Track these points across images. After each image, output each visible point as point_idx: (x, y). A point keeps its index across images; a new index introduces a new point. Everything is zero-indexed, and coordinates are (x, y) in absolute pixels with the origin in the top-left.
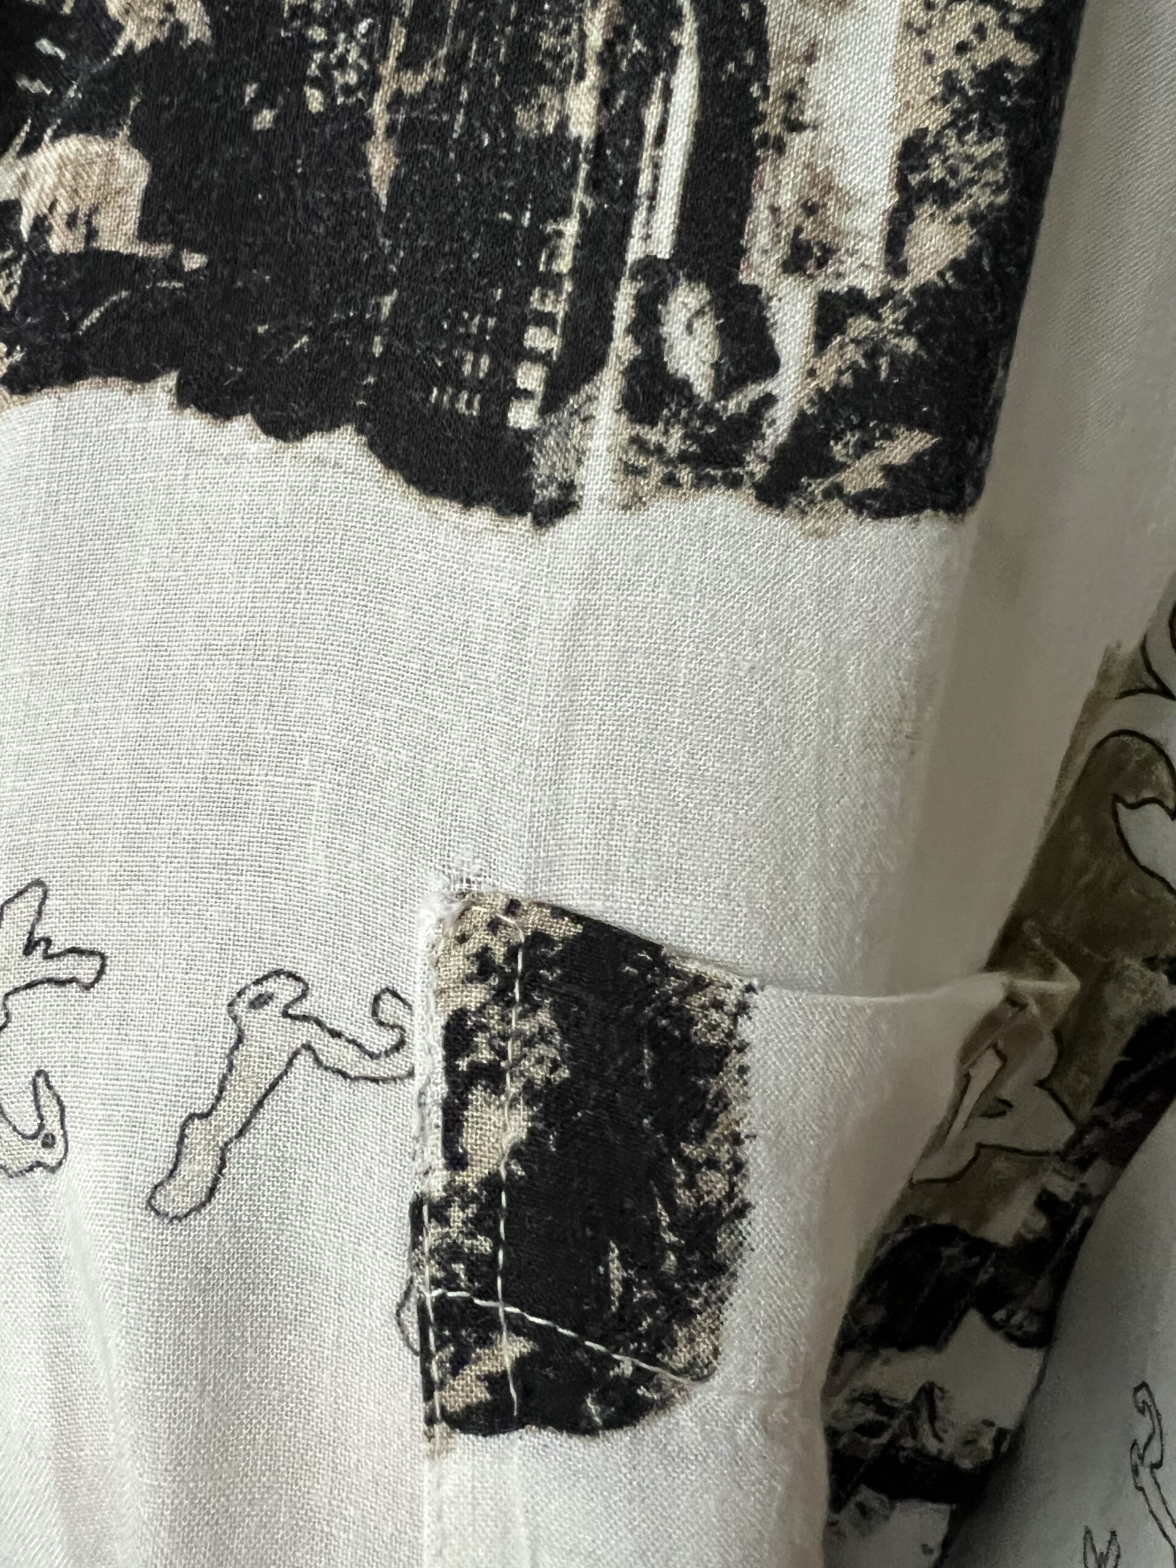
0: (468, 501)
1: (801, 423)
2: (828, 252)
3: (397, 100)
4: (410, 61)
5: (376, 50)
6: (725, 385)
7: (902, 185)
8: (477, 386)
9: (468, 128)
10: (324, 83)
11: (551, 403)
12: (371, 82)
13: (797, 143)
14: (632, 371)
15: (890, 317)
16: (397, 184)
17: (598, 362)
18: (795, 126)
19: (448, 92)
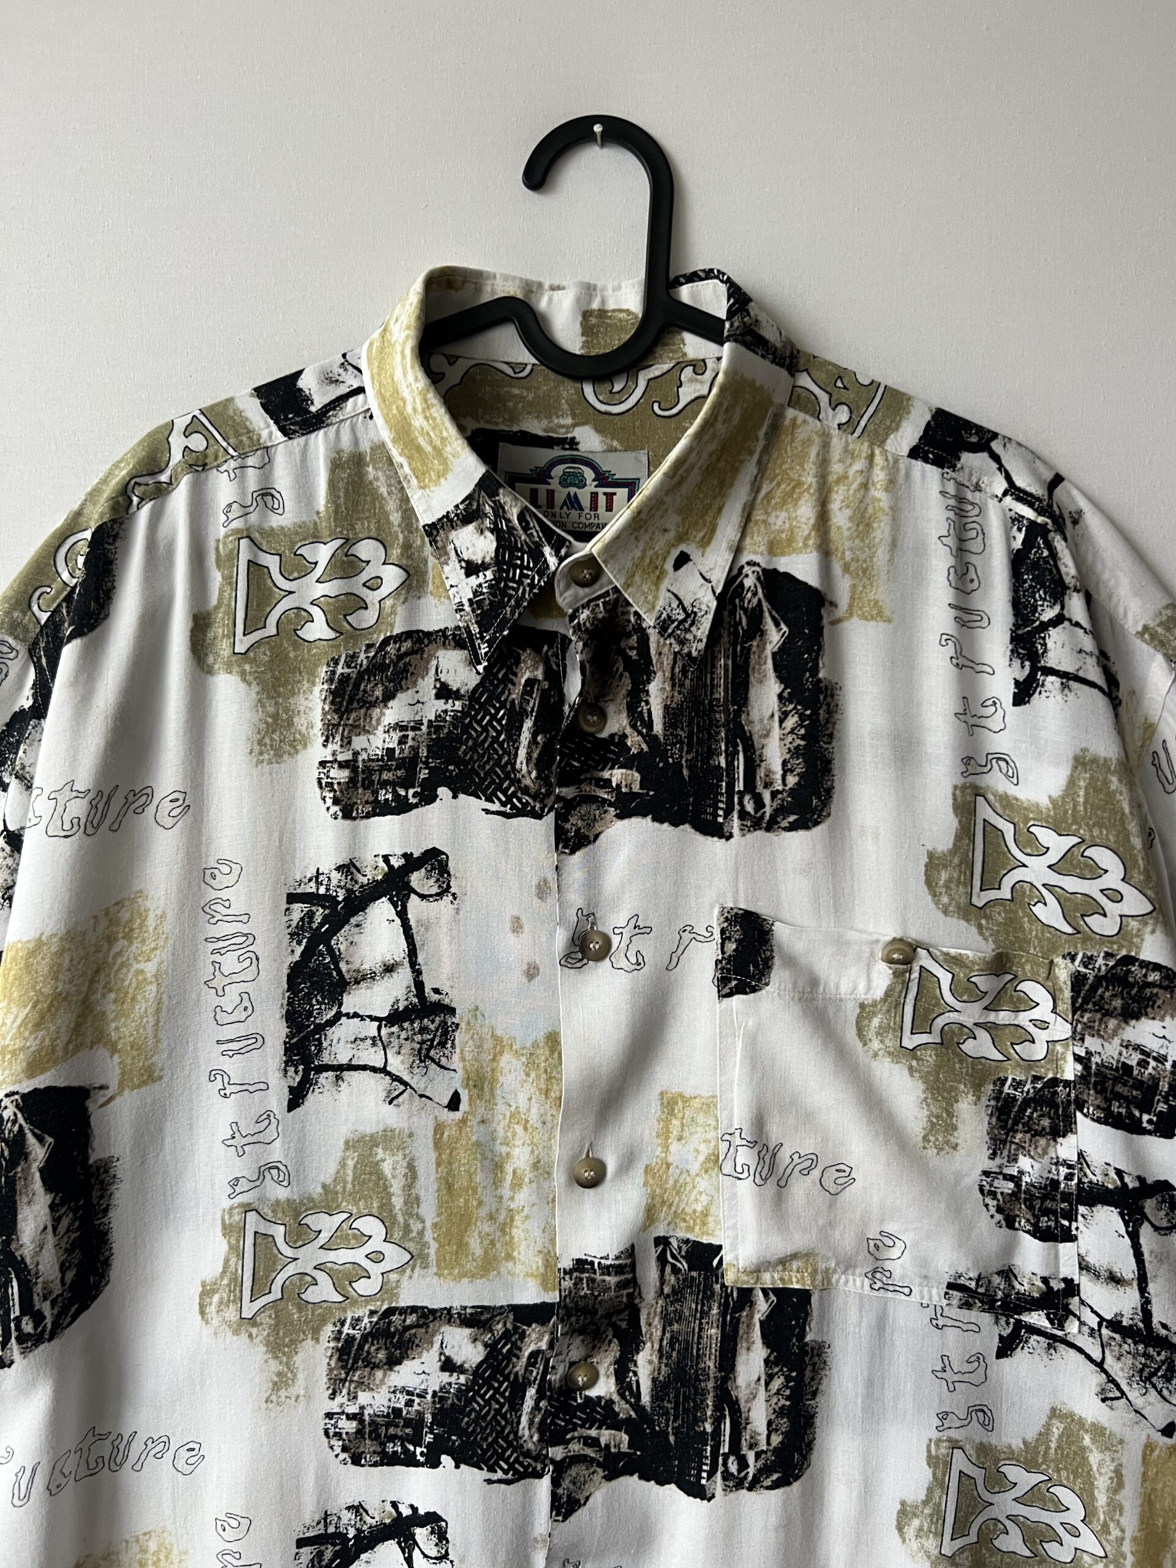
0: (713, 836)
1: (771, 815)
2: (772, 783)
3: (686, 761)
4: (688, 752)
5: (681, 750)
6: (756, 812)
7: (783, 769)
8: (711, 814)
9: (702, 766)
10: (672, 757)
11: (725, 818)
12: (681, 757)
13: (763, 764)
14: (739, 812)
15: (785, 794)
16: (689, 777)
17: (733, 810)
18: (762, 761)
19: (696, 757)
